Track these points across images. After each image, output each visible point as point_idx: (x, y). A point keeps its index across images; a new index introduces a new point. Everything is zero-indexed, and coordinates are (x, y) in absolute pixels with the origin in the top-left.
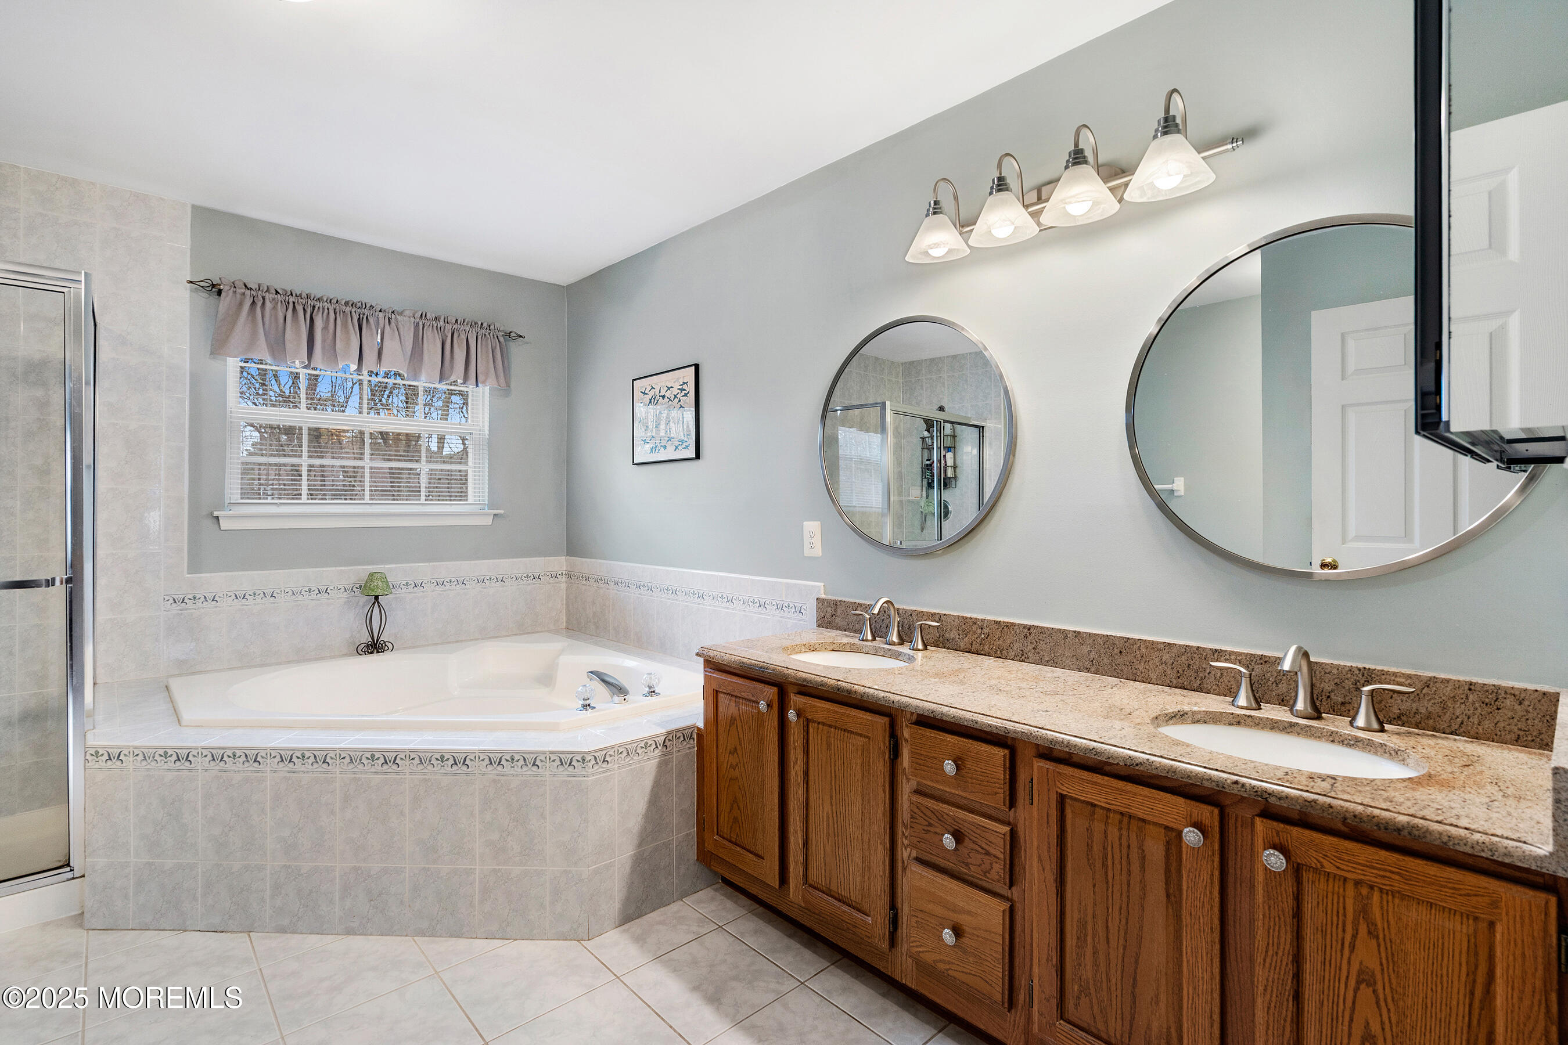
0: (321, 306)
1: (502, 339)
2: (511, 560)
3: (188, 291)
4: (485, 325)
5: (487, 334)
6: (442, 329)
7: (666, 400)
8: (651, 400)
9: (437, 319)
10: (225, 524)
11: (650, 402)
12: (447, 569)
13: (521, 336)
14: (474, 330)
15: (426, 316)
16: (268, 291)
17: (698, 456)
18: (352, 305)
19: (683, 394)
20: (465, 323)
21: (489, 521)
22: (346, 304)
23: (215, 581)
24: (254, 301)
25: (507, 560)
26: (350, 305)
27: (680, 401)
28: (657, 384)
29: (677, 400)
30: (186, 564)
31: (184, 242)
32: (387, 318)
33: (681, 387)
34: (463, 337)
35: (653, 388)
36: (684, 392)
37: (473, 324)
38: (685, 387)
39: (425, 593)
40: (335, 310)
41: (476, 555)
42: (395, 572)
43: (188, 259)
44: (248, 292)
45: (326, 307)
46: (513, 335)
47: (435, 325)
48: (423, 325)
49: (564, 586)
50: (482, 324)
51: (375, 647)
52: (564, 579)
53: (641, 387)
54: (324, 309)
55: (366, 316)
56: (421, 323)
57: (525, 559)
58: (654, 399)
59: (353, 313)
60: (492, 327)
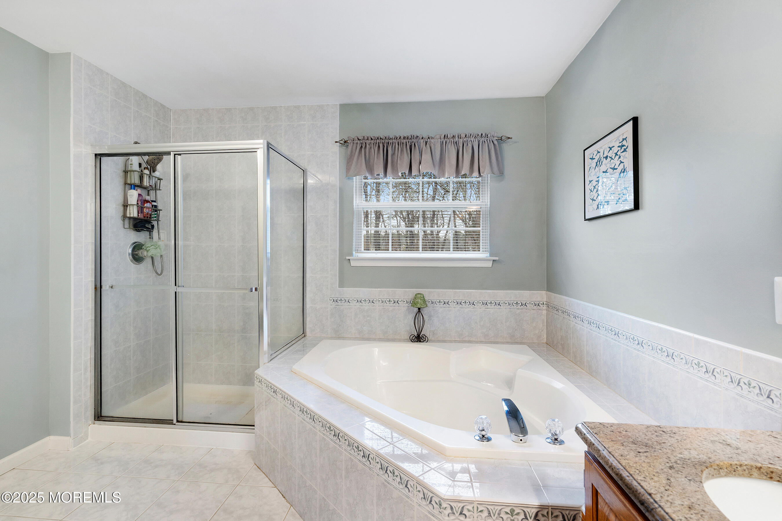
0: (392, 142)
1: (496, 142)
2: (505, 291)
3: (338, 148)
4: (484, 135)
5: (486, 140)
6: (457, 143)
7: (609, 159)
8: (597, 163)
9: (454, 137)
10: (353, 263)
11: (597, 165)
12: (461, 294)
13: (509, 138)
14: (476, 139)
15: (447, 137)
16: (368, 139)
17: (637, 206)
18: (407, 138)
19: (623, 150)
20: (471, 136)
21: (489, 264)
22: (404, 138)
23: (349, 292)
24: (362, 146)
25: (503, 291)
26: (406, 138)
27: (620, 157)
28: (601, 148)
29: (617, 157)
30: (338, 283)
31: (335, 124)
32: (425, 142)
33: (620, 144)
34: (470, 145)
35: (599, 152)
36: (623, 148)
37: (477, 136)
38: (624, 143)
39: (450, 308)
40: (398, 143)
41: (482, 286)
42: (430, 294)
43: (338, 131)
44: (359, 142)
45: (394, 142)
46: (503, 138)
47: (453, 141)
48: (446, 142)
49: (544, 312)
50: (482, 134)
51: (419, 338)
52: (545, 307)
53: (590, 154)
54: (393, 143)
55: (414, 143)
56: (444, 142)
57: (515, 291)
58: (599, 161)
59: (407, 143)
60: (489, 135)
